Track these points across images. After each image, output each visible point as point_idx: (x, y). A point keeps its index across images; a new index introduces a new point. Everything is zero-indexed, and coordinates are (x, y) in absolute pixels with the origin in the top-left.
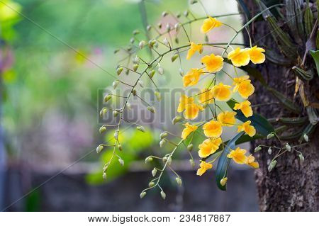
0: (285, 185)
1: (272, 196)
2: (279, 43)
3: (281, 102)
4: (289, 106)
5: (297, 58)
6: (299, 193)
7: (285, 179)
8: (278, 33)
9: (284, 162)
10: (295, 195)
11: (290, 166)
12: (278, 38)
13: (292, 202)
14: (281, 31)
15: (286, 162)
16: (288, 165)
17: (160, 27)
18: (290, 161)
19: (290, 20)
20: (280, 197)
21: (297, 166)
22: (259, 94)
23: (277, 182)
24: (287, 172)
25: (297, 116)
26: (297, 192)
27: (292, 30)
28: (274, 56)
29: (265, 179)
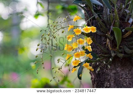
0: (103, 79)
1: (98, 84)
2: (101, 27)
3: (101, 49)
4: (104, 50)
5: (107, 32)
6: (108, 82)
7: (103, 77)
8: (101, 23)
9: (102, 71)
10: (106, 83)
11: (105, 73)
12: (101, 25)
13: (105, 85)
14: (102, 22)
15: (103, 71)
16: (104, 72)
17: (57, 23)
18: (104, 71)
19: (105, 19)
20: (101, 84)
21: (107, 73)
22: (93, 48)
23: (99, 79)
24: (104, 75)
25: (107, 54)
26: (107, 82)
27: (106, 22)
28: (99, 32)
29: (95, 78)
